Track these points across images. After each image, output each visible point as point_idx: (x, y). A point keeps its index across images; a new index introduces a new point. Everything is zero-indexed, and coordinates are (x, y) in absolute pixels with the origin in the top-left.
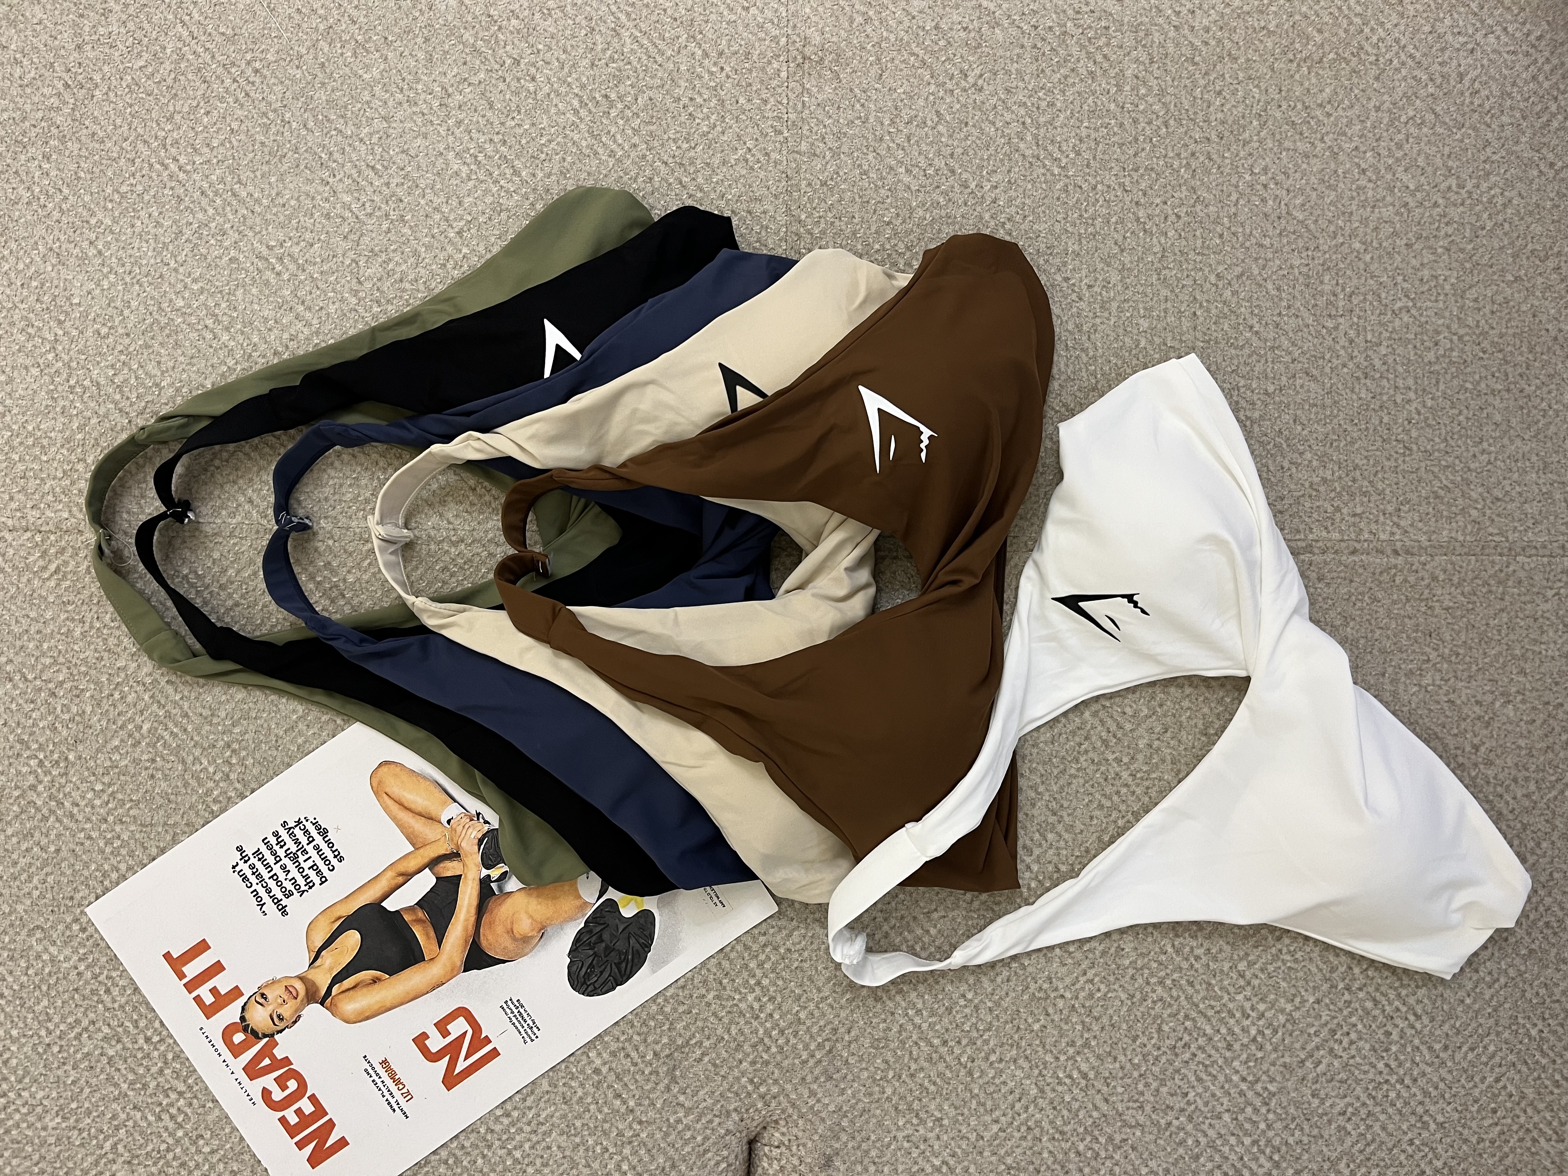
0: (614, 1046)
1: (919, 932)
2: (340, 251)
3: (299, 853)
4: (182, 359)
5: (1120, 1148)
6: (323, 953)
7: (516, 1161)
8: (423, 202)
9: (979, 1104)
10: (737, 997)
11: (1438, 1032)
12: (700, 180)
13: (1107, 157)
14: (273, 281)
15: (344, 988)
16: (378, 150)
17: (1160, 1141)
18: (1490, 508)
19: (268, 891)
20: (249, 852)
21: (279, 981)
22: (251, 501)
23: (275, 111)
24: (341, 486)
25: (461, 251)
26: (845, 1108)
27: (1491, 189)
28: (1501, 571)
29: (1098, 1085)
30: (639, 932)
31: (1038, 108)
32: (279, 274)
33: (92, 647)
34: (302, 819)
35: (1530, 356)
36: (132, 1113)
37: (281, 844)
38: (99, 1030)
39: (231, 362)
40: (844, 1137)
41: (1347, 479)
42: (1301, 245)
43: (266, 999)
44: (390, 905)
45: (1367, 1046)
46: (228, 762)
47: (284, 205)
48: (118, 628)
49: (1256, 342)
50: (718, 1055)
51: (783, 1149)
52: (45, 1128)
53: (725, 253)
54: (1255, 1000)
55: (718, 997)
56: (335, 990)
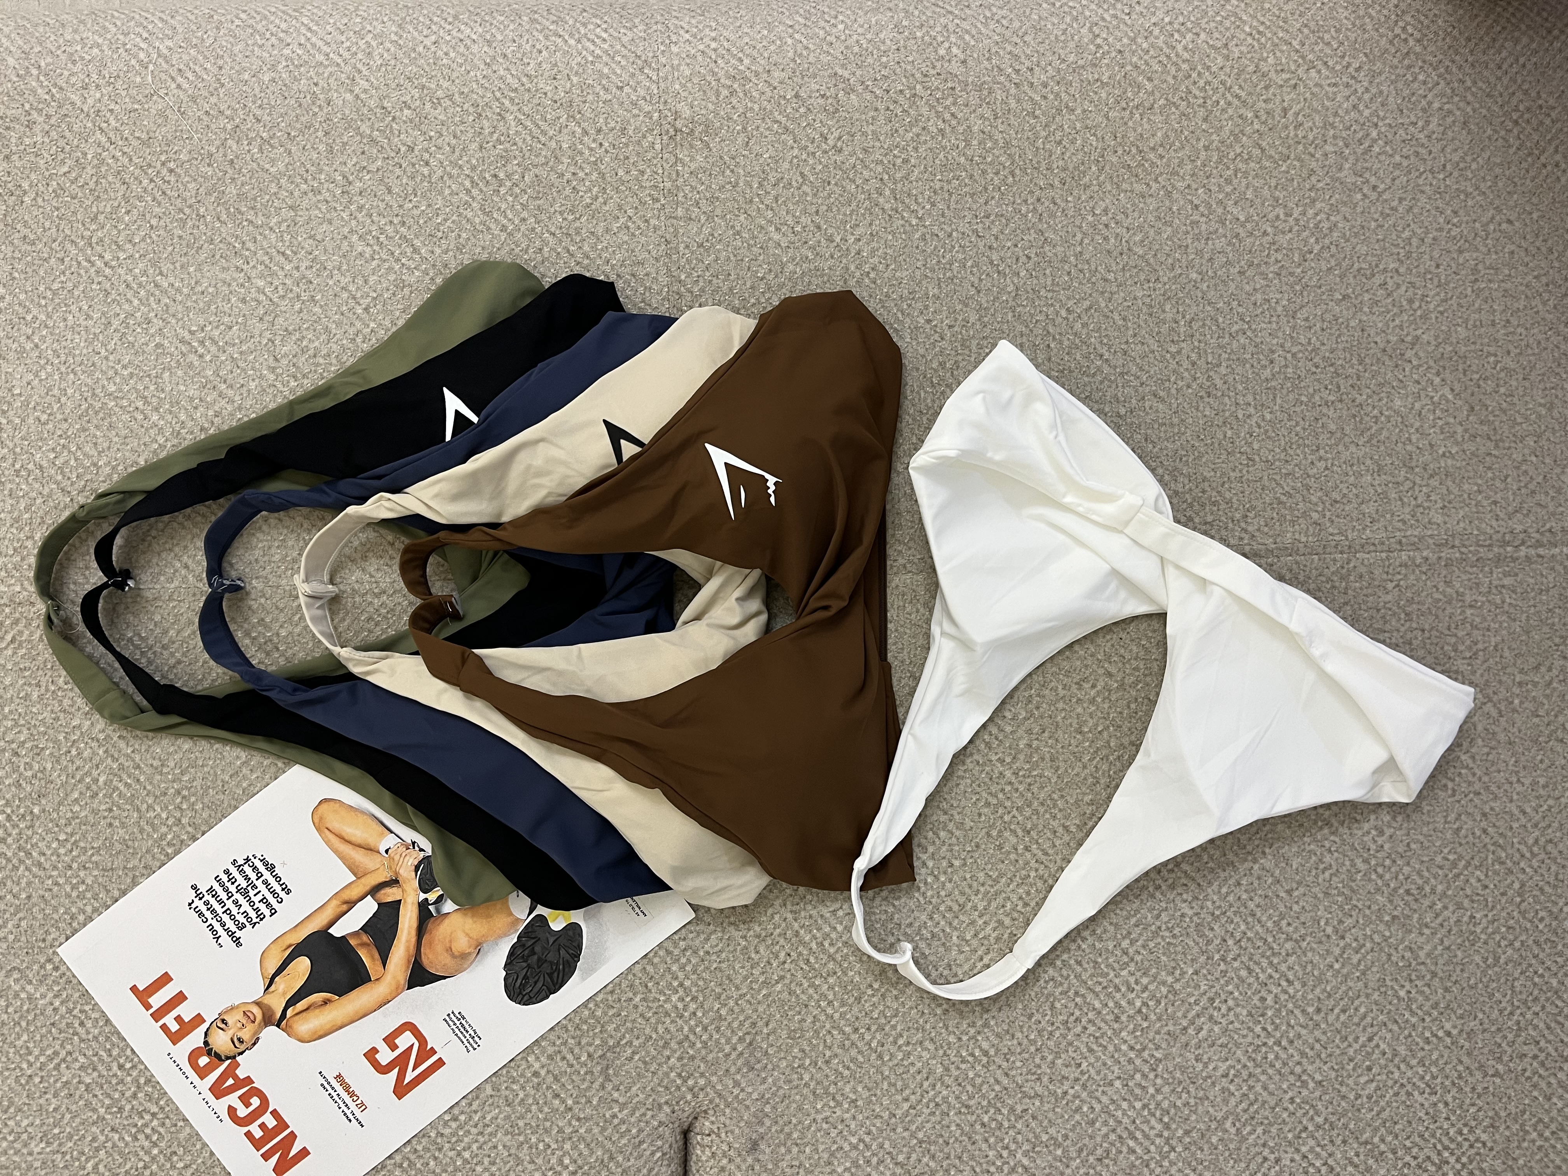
0: (550, 1050)
1: (827, 929)
2: (257, 332)
3: (249, 888)
4: (116, 439)
6: (277, 979)
7: (466, 1162)
8: (331, 283)
9: (890, 1084)
10: (662, 998)
11: (1310, 996)
12: (586, 248)
13: (959, 206)
14: (196, 363)
15: (297, 1011)
16: (287, 237)
17: (1058, 1110)
18: (1329, 510)
19: (223, 925)
20: (203, 889)
21: (238, 1007)
22: (186, 567)
23: (190, 206)
24: (270, 548)
25: (368, 326)
26: (767, 1096)
27: (1317, 214)
28: (1343, 567)
29: (999, 1061)
31: (894, 165)
32: (201, 356)
33: (49, 709)
34: (251, 857)
35: (1360, 368)
36: (111, 1135)
37: (232, 880)
38: (76, 1060)
39: (161, 441)
40: (768, 1122)
41: (1197, 491)
42: (1142, 278)
43: (226, 1024)
44: (337, 931)
45: (1245, 1012)
46: (179, 808)
48: (71, 690)
49: (1106, 369)
50: (648, 1053)
51: (714, 1136)
52: (30, 1154)
53: (610, 316)
54: (1139, 974)
55: (644, 999)
56: (289, 1013)
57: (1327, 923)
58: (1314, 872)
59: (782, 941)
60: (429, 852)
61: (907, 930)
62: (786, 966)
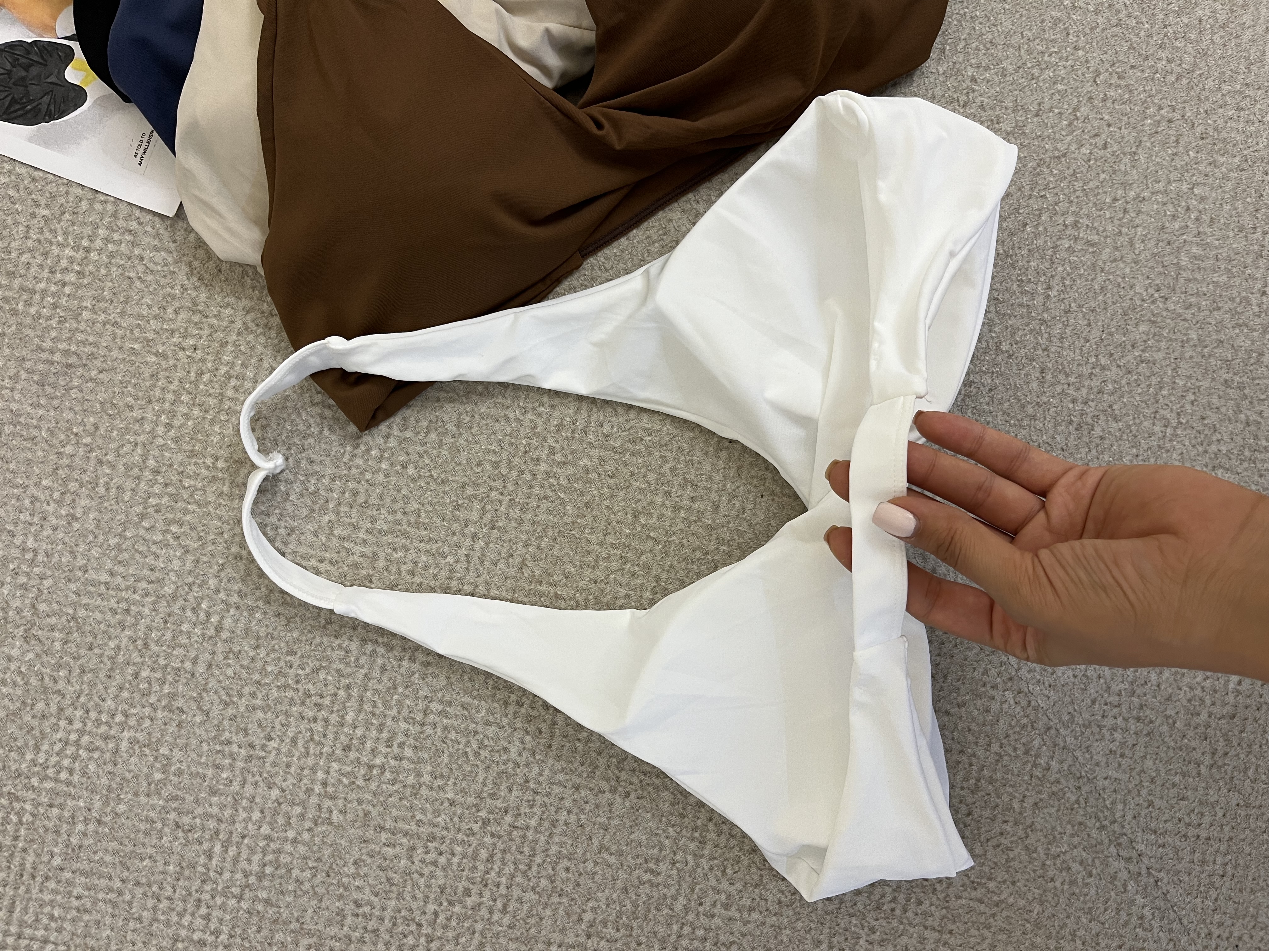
5: (170, 711)
9: (118, 546)
17: (205, 747)
29: (220, 647)
45: (441, 882)
54: (411, 741)
55: (46, 219)
57: (594, 909)
58: (640, 861)
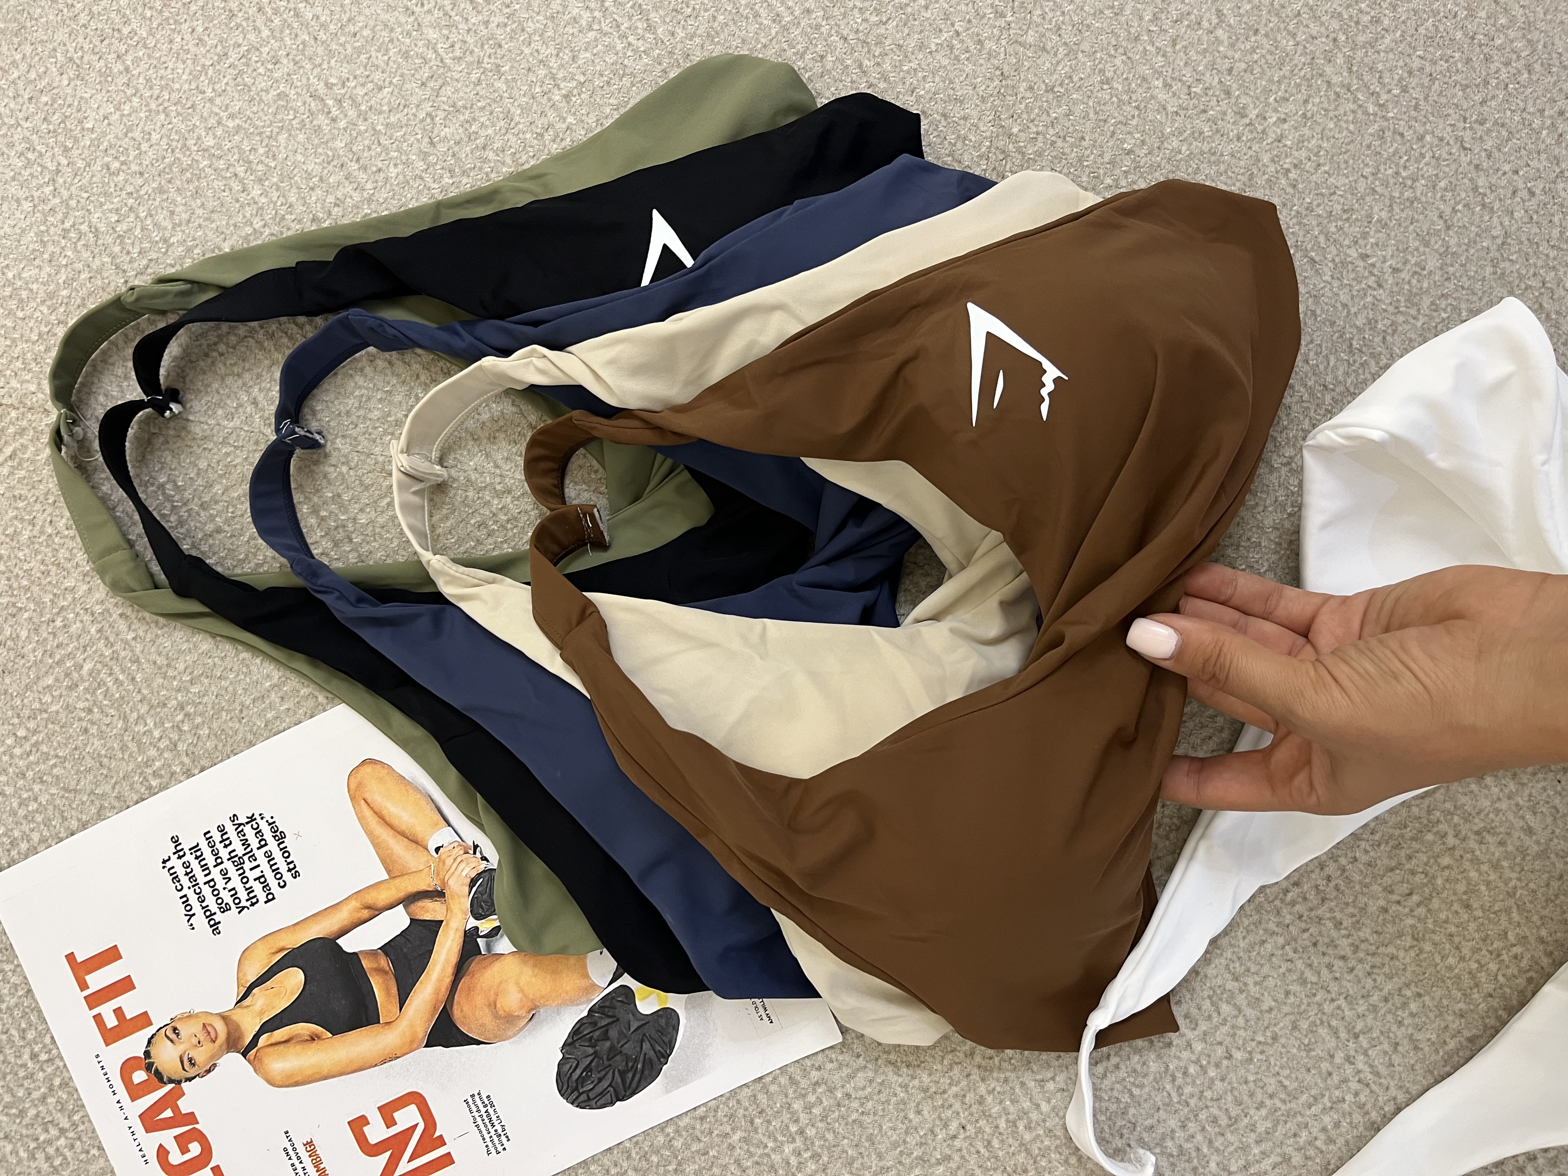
1: (1027, 1105)
2: (414, 100)
3: (246, 858)
4: (200, 212)
6: (256, 990)
8: (527, 51)
10: (771, 1144)
12: (887, 66)
13: (1443, 100)
14: (326, 129)
15: (273, 1040)
19: (201, 900)
20: (186, 846)
21: (197, 1016)
22: (255, 403)
24: (369, 399)
25: (565, 119)
30: (656, 1036)
31: (1357, 23)
32: (334, 120)
33: (39, 557)
34: (257, 816)
37: (226, 842)
39: (258, 224)
43: (178, 1034)
44: (348, 944)
46: (177, 727)
47: (355, 35)
48: (73, 538)
53: (905, 159)
56: (263, 1040)
59: (957, 1106)
60: (494, 863)
61: (1145, 1135)
62: (957, 1143)
